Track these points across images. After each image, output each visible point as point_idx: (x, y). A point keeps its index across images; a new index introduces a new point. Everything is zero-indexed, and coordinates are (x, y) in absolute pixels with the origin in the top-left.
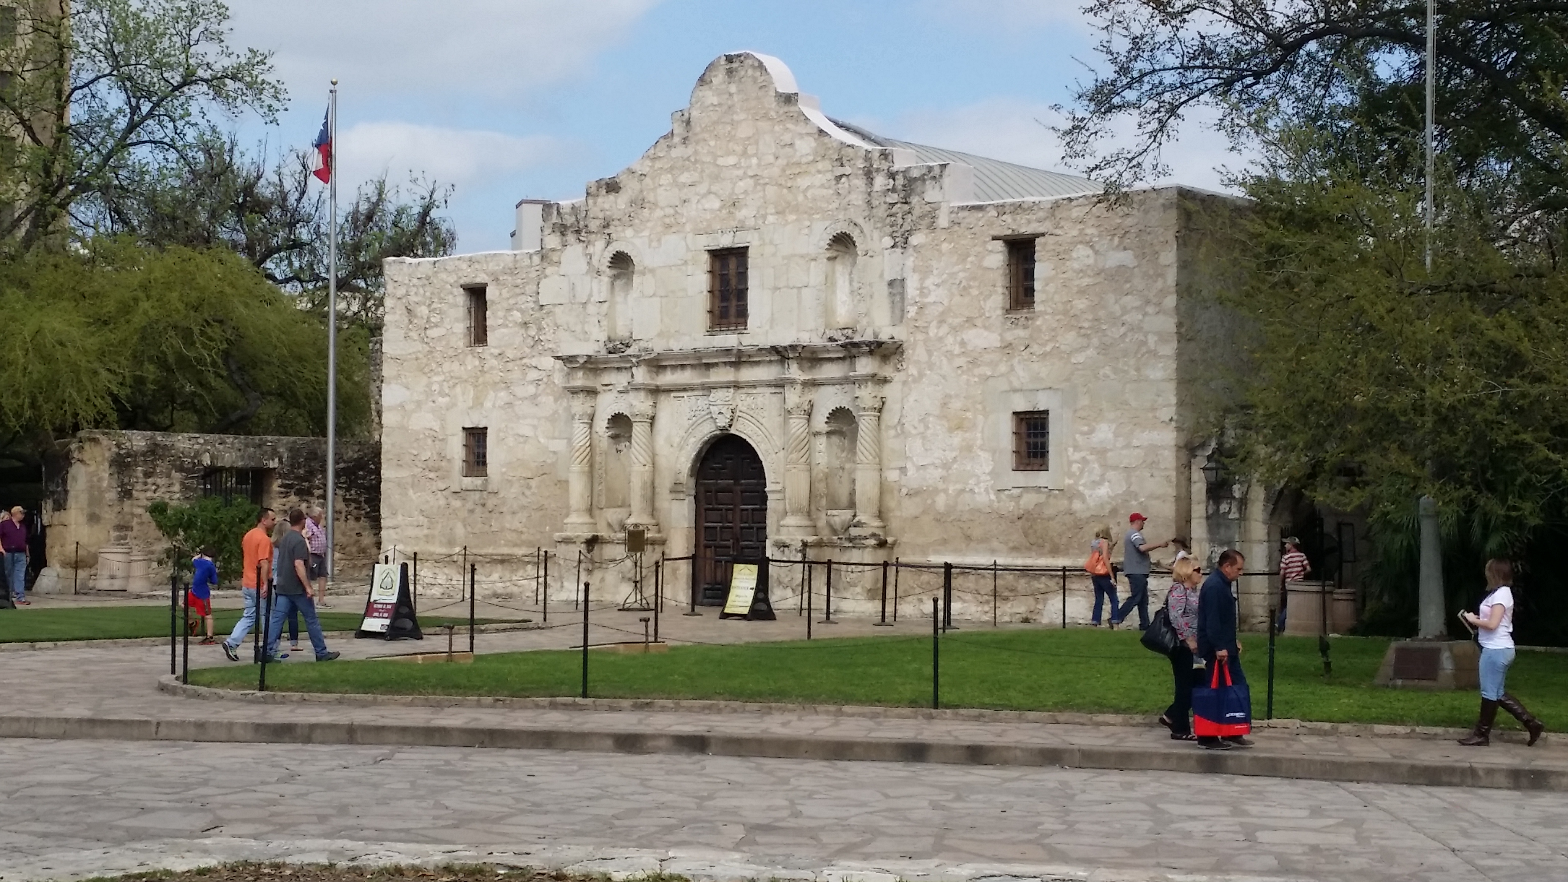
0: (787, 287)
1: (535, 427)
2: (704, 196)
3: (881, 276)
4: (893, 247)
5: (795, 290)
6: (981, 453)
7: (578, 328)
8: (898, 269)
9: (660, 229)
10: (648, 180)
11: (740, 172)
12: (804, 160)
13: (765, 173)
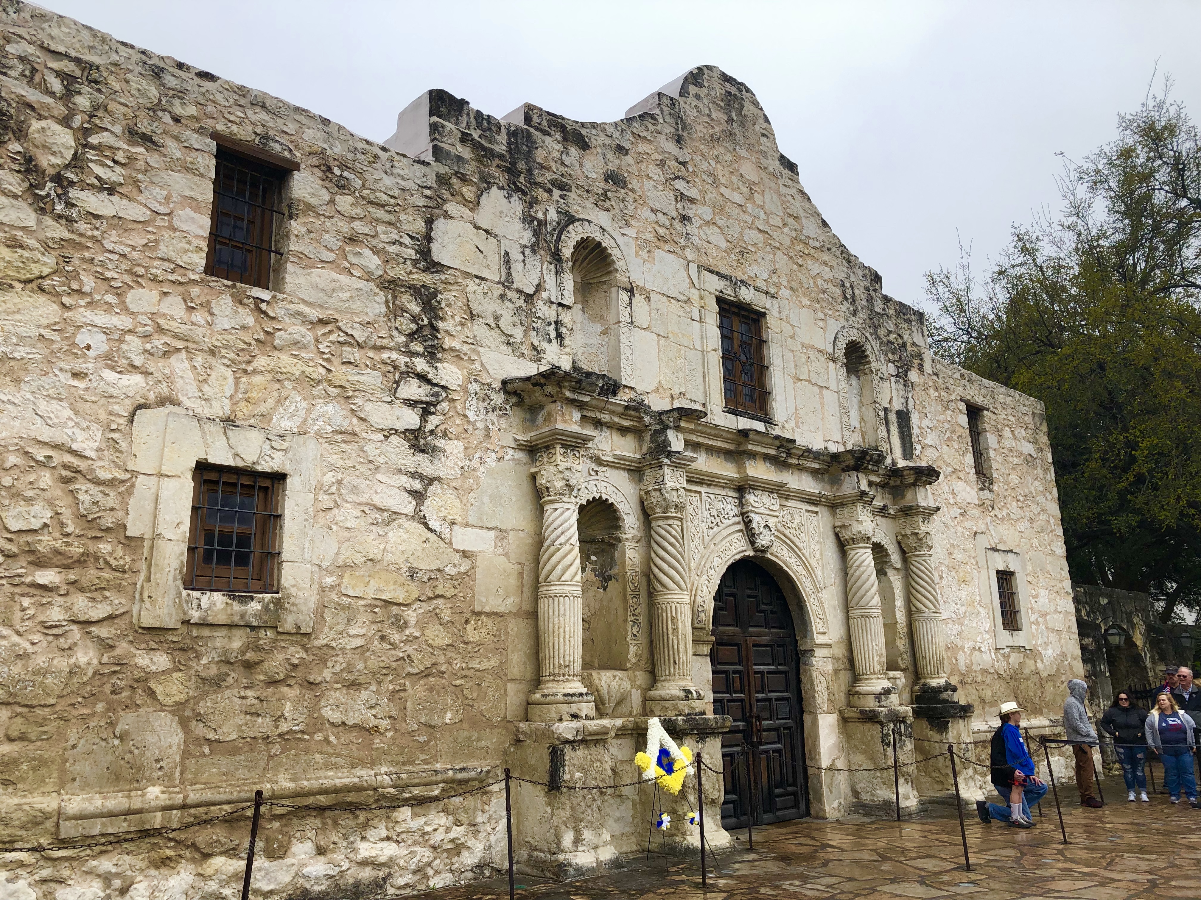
0: (809, 381)
1: (418, 496)
2: (707, 223)
3: (890, 402)
4: (897, 376)
5: (816, 389)
6: (981, 609)
7: (518, 333)
8: (904, 401)
9: (650, 237)
10: (629, 159)
11: (749, 219)
12: (812, 243)
13: (775, 235)
